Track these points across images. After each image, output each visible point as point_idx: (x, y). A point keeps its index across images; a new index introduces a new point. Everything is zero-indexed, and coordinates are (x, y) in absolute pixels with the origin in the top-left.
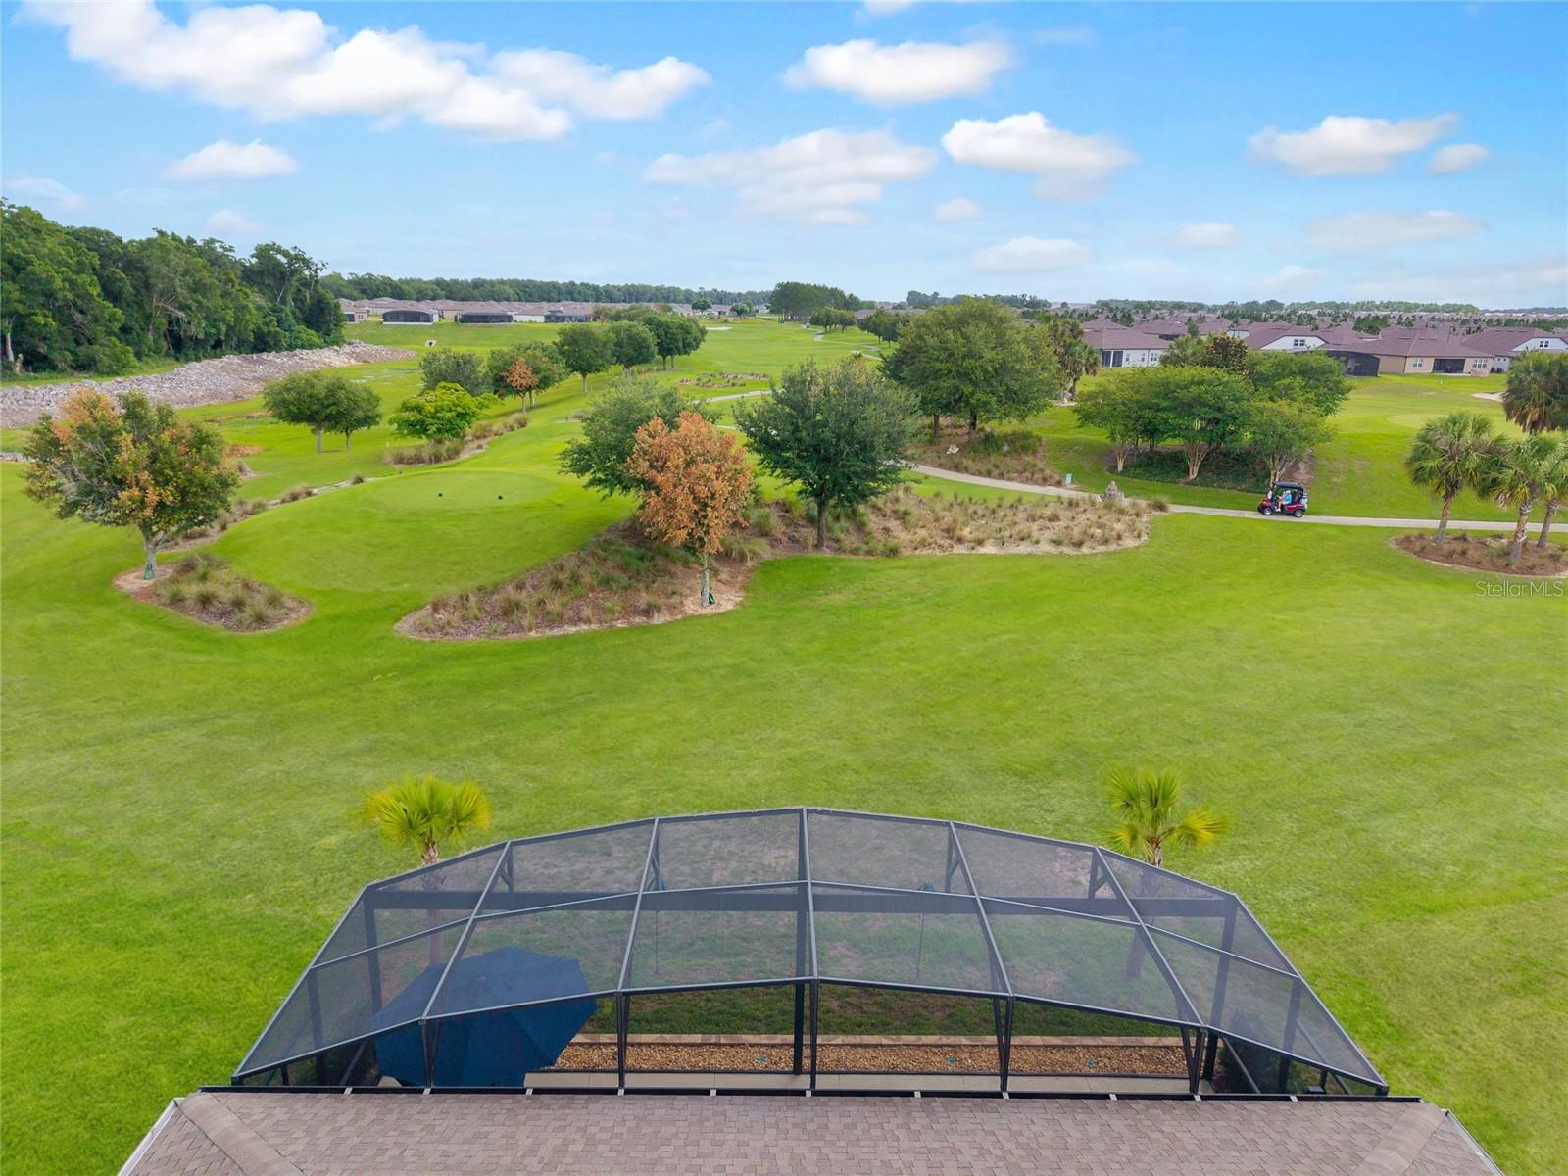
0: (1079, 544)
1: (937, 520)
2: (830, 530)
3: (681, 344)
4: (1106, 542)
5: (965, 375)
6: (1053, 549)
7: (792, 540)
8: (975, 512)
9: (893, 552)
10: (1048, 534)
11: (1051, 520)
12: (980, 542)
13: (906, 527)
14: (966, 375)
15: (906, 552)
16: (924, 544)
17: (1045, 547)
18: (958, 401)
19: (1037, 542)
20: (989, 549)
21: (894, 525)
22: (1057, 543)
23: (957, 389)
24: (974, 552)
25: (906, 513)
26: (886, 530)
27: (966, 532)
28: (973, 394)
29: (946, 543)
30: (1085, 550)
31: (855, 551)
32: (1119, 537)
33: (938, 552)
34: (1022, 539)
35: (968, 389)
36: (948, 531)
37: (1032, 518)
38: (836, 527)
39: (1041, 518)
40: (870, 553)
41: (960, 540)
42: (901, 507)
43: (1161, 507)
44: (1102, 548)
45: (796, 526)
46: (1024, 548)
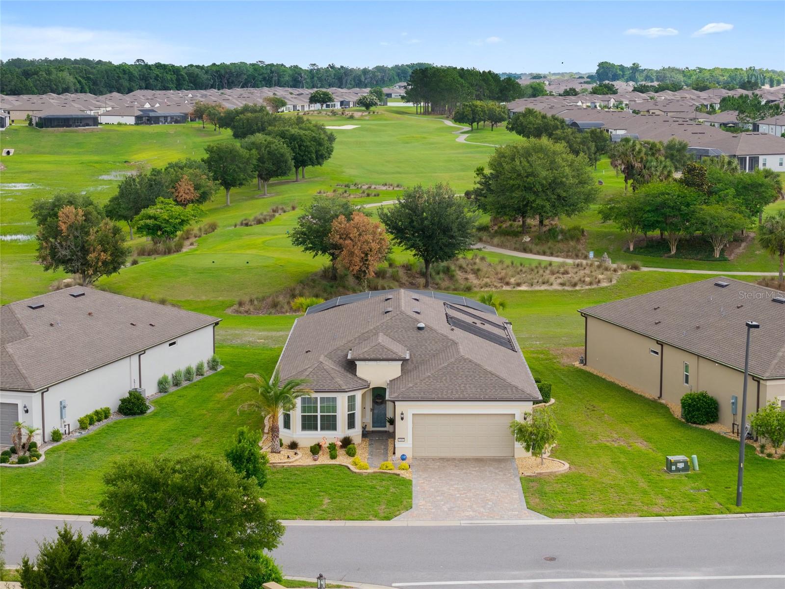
0: (575, 285)
1: (497, 274)
2: (433, 279)
3: (314, 156)
4: (591, 284)
5: (529, 189)
6: (560, 288)
7: (412, 284)
8: (521, 271)
9: (469, 289)
10: (559, 281)
11: (563, 274)
12: (519, 285)
13: (478, 278)
14: (531, 189)
15: (475, 289)
16: (486, 285)
17: (556, 287)
18: (526, 205)
19: (552, 284)
20: (523, 288)
21: (471, 276)
22: (562, 284)
23: (524, 198)
24: (515, 289)
25: (478, 270)
26: (467, 279)
27: (512, 280)
28: (534, 201)
29: (499, 285)
30: (577, 288)
31: (447, 289)
32: (599, 282)
33: (494, 289)
34: (544, 283)
35: (532, 197)
36: (501, 279)
37: (553, 273)
38: (437, 277)
39: (558, 272)
40: (455, 290)
41: (508, 284)
42: (476, 267)
43: (635, 268)
44: (587, 287)
45: (414, 277)
46: (544, 287)
